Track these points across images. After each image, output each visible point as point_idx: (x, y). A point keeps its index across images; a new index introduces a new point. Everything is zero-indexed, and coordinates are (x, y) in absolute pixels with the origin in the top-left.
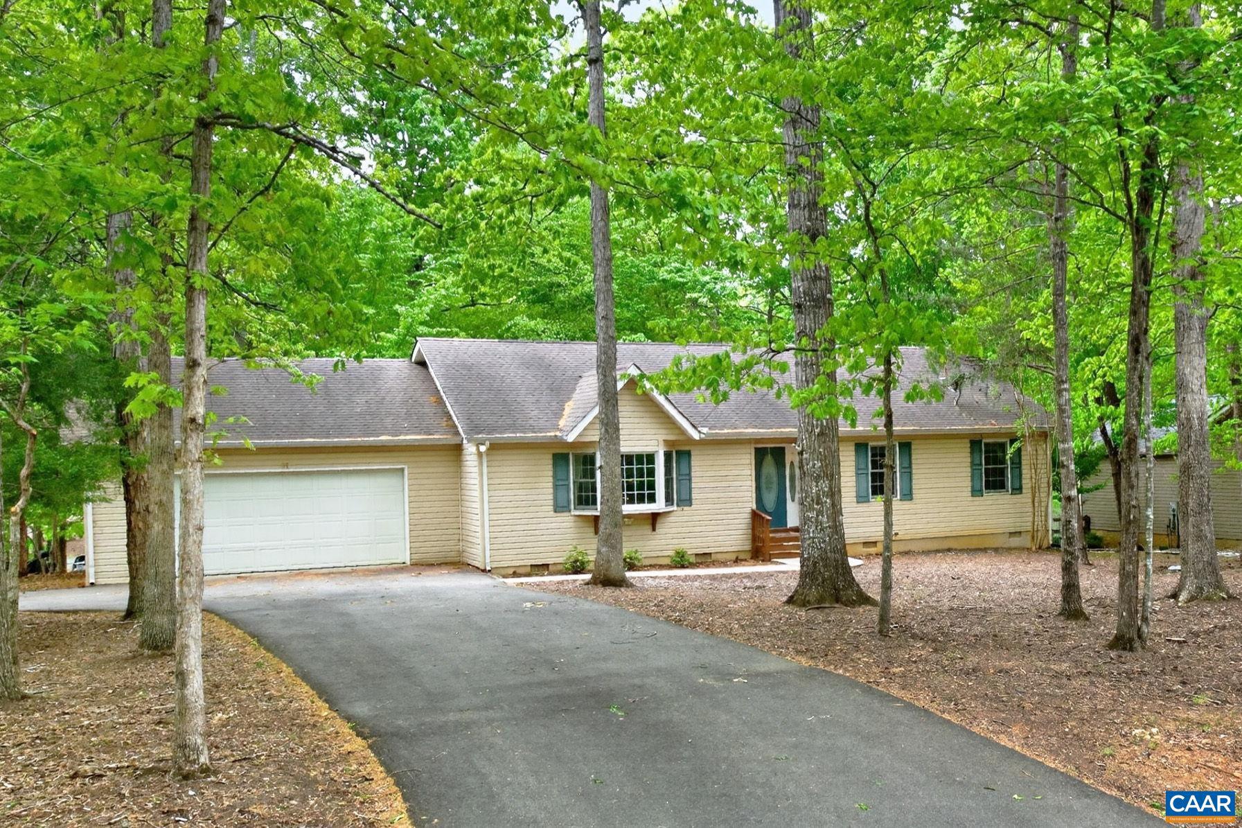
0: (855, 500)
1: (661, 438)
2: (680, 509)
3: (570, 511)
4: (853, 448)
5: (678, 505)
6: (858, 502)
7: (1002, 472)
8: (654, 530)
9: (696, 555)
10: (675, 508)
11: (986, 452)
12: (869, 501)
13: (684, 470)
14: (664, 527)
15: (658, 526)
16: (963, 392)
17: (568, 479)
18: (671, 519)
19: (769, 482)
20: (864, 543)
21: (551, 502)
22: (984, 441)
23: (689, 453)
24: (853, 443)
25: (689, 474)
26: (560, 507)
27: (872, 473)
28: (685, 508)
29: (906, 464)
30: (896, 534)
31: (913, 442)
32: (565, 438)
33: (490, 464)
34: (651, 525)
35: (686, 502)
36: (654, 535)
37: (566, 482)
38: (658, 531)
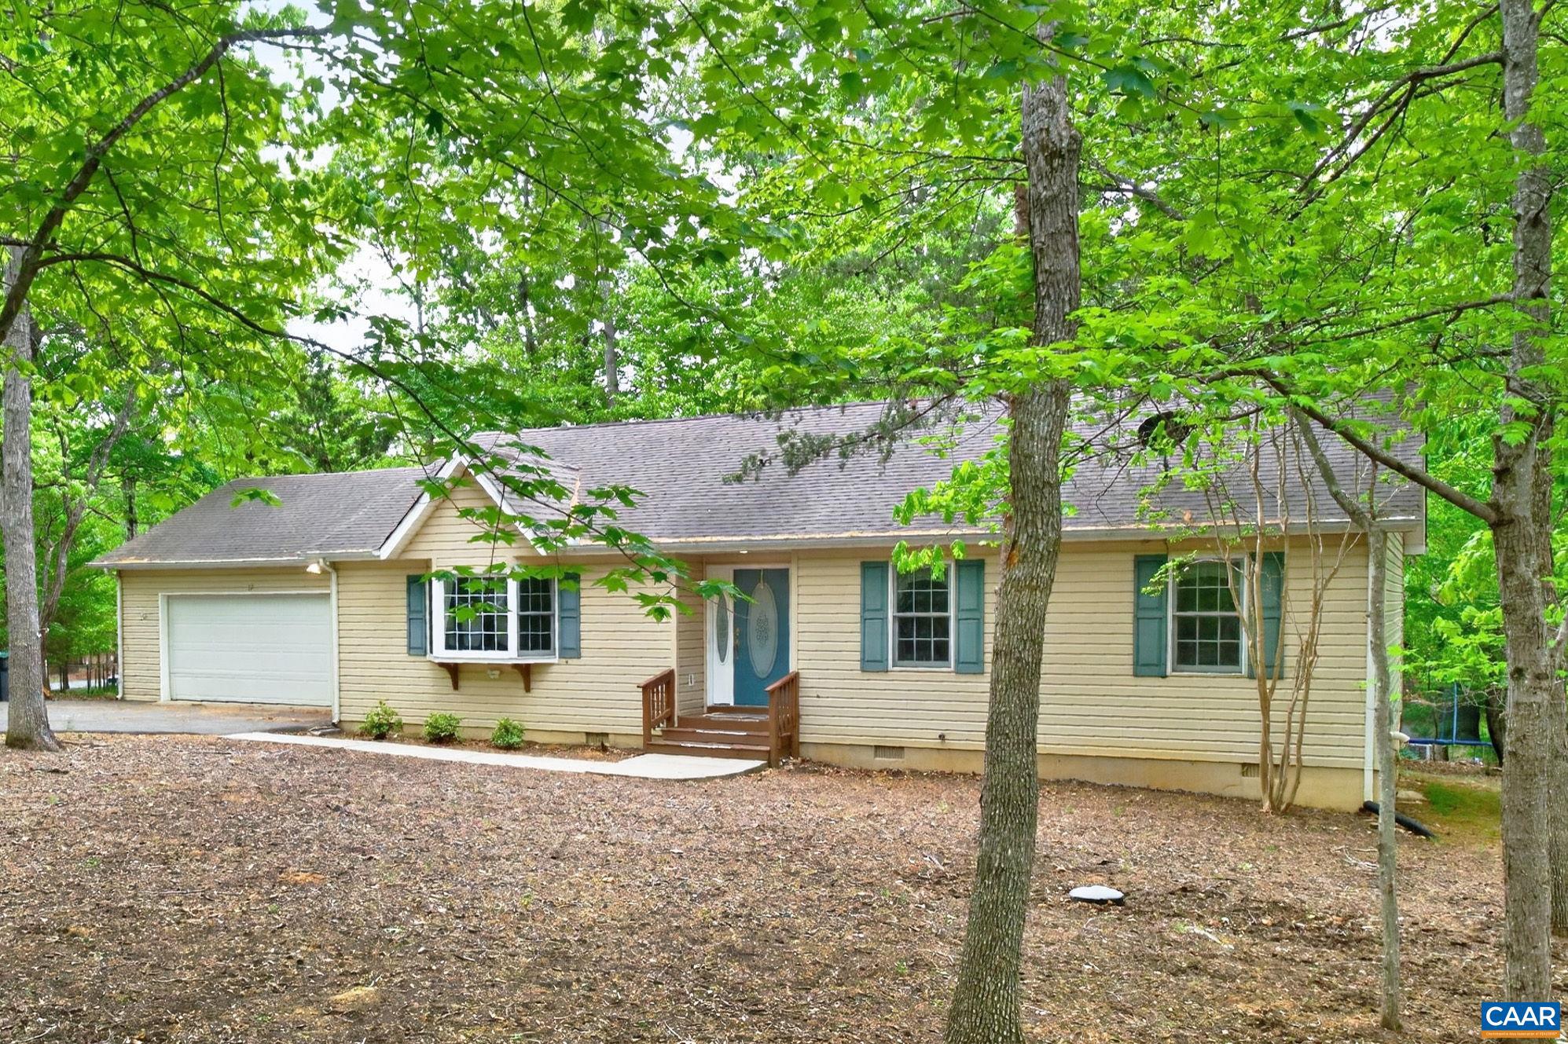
0: (858, 665)
1: (510, 554)
2: (567, 661)
3: (425, 654)
4: (858, 571)
5: (563, 657)
6: (863, 670)
7: (1228, 626)
8: (528, 689)
9: (588, 734)
10: (556, 660)
12: (887, 671)
13: (570, 603)
14: (542, 687)
15: (533, 685)
17: (424, 611)
18: (550, 676)
20: (877, 747)
22: (1171, 557)
23: (577, 578)
24: (858, 563)
25: (578, 609)
26: (413, 648)
27: (896, 619)
28: (570, 661)
29: (969, 602)
30: (942, 737)
31: (988, 560)
32: (376, 553)
33: (341, 588)
34: (522, 685)
35: (572, 651)
36: (529, 699)
37: (420, 616)
38: (534, 692)
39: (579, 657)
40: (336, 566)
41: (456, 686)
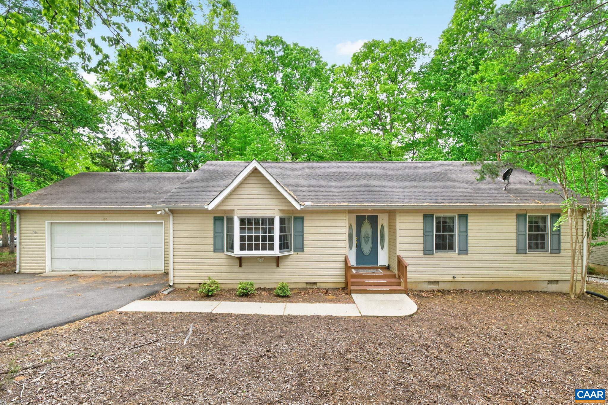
0: (422, 252)
1: (277, 208)
2: (296, 253)
3: (224, 252)
4: (422, 217)
5: (294, 251)
6: (424, 254)
7: (543, 237)
8: (278, 266)
9: (307, 283)
10: (292, 253)
11: (530, 222)
12: (433, 254)
13: (299, 229)
14: (285, 266)
15: (280, 264)
16: (510, 181)
17: (223, 232)
18: (289, 260)
19: (367, 238)
20: (429, 282)
21: (212, 246)
22: (528, 215)
23: (302, 219)
24: (422, 215)
25: (303, 232)
26: (217, 249)
27: (436, 235)
28: (299, 253)
29: (463, 229)
30: (454, 277)
31: (469, 215)
32: (206, 207)
33: (175, 222)
34: (275, 264)
35: (300, 249)
36: (279, 269)
37: (221, 234)
38: (281, 267)
39: (303, 251)
40: (172, 212)
41: (240, 266)
